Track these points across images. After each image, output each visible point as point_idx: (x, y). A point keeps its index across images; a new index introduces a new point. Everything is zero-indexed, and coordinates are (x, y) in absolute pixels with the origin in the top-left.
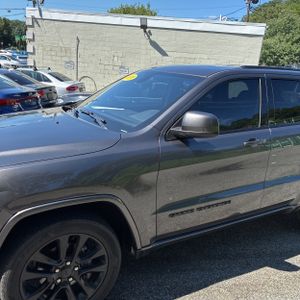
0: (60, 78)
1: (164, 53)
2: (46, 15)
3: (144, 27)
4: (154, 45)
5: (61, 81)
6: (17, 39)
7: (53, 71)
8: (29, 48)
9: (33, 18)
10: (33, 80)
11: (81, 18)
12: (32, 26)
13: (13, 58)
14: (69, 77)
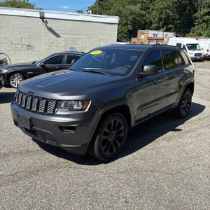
1: (57, 36)
3: (42, 18)
4: (50, 30)
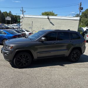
0: (28, 31)
1: (53, 25)
2: (25, 16)
4: (51, 23)
5: (28, 32)
6: (18, 20)
7: (26, 29)
8: (21, 24)
9: (22, 17)
10: (21, 32)
11: (33, 17)
12: (22, 19)
13: (17, 26)
14: (30, 31)
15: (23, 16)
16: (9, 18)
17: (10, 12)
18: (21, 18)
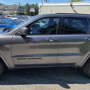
15: (42, 5)
16: (33, 9)
17: (37, 3)
18: (39, 7)
